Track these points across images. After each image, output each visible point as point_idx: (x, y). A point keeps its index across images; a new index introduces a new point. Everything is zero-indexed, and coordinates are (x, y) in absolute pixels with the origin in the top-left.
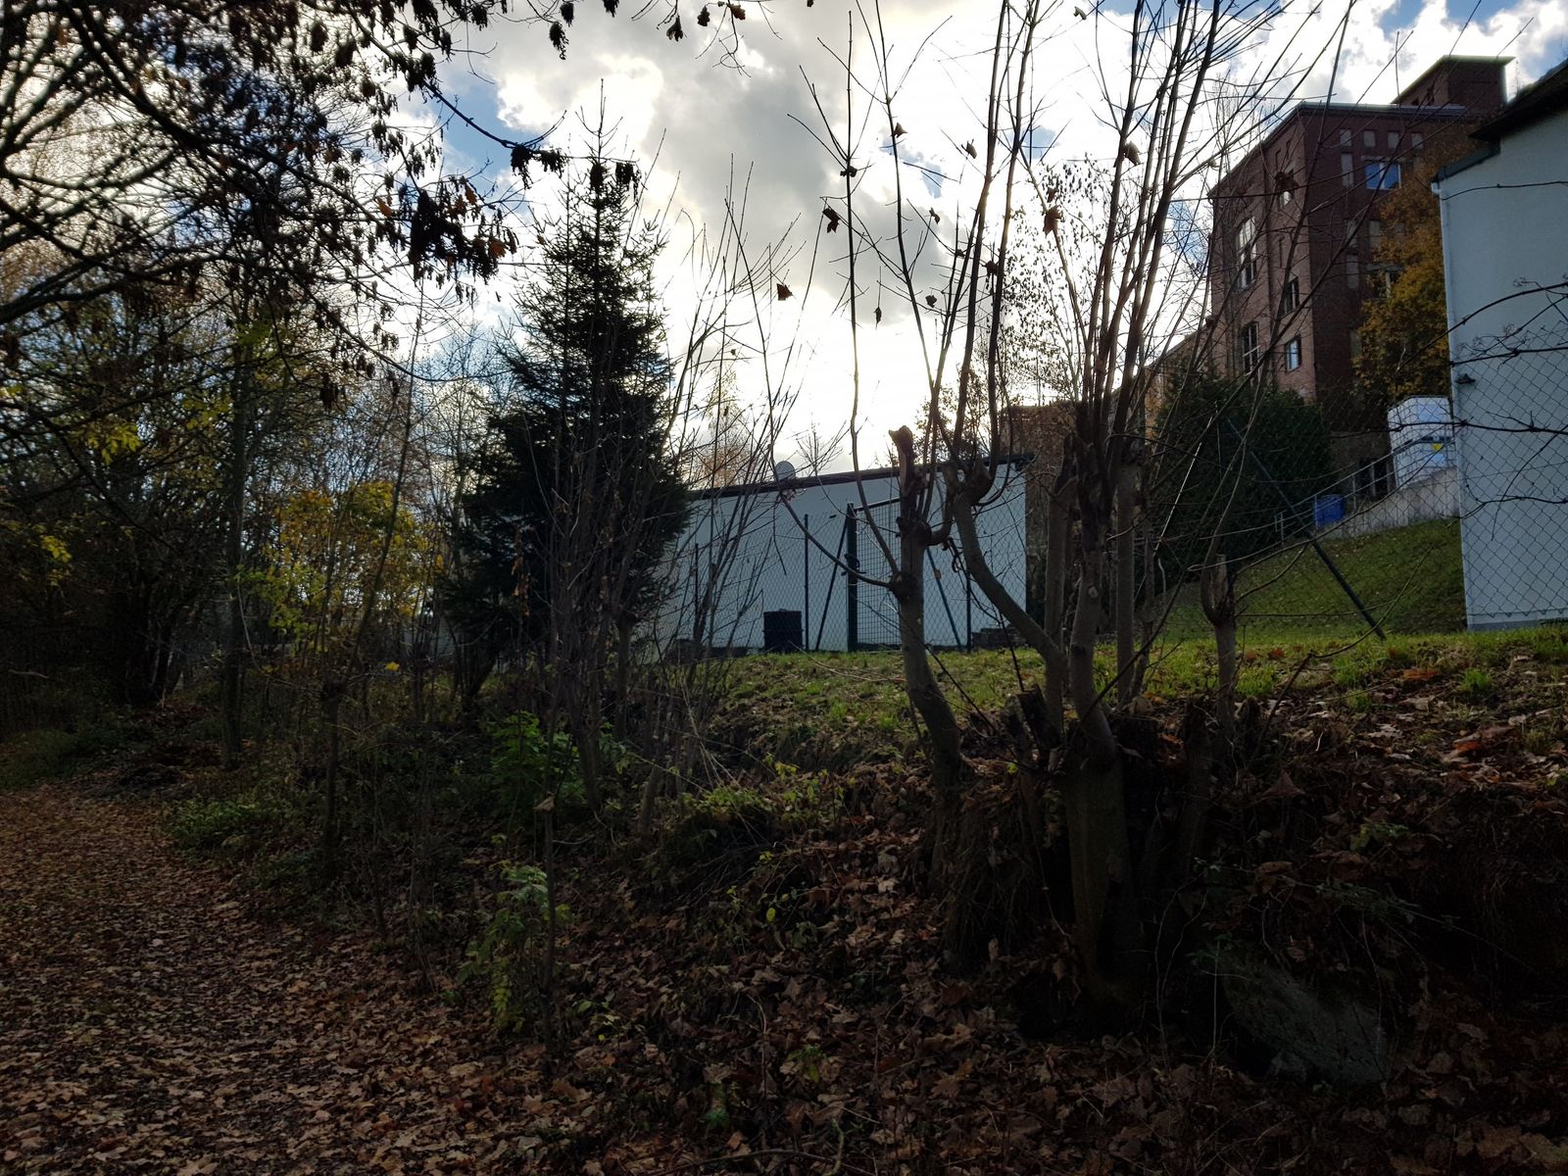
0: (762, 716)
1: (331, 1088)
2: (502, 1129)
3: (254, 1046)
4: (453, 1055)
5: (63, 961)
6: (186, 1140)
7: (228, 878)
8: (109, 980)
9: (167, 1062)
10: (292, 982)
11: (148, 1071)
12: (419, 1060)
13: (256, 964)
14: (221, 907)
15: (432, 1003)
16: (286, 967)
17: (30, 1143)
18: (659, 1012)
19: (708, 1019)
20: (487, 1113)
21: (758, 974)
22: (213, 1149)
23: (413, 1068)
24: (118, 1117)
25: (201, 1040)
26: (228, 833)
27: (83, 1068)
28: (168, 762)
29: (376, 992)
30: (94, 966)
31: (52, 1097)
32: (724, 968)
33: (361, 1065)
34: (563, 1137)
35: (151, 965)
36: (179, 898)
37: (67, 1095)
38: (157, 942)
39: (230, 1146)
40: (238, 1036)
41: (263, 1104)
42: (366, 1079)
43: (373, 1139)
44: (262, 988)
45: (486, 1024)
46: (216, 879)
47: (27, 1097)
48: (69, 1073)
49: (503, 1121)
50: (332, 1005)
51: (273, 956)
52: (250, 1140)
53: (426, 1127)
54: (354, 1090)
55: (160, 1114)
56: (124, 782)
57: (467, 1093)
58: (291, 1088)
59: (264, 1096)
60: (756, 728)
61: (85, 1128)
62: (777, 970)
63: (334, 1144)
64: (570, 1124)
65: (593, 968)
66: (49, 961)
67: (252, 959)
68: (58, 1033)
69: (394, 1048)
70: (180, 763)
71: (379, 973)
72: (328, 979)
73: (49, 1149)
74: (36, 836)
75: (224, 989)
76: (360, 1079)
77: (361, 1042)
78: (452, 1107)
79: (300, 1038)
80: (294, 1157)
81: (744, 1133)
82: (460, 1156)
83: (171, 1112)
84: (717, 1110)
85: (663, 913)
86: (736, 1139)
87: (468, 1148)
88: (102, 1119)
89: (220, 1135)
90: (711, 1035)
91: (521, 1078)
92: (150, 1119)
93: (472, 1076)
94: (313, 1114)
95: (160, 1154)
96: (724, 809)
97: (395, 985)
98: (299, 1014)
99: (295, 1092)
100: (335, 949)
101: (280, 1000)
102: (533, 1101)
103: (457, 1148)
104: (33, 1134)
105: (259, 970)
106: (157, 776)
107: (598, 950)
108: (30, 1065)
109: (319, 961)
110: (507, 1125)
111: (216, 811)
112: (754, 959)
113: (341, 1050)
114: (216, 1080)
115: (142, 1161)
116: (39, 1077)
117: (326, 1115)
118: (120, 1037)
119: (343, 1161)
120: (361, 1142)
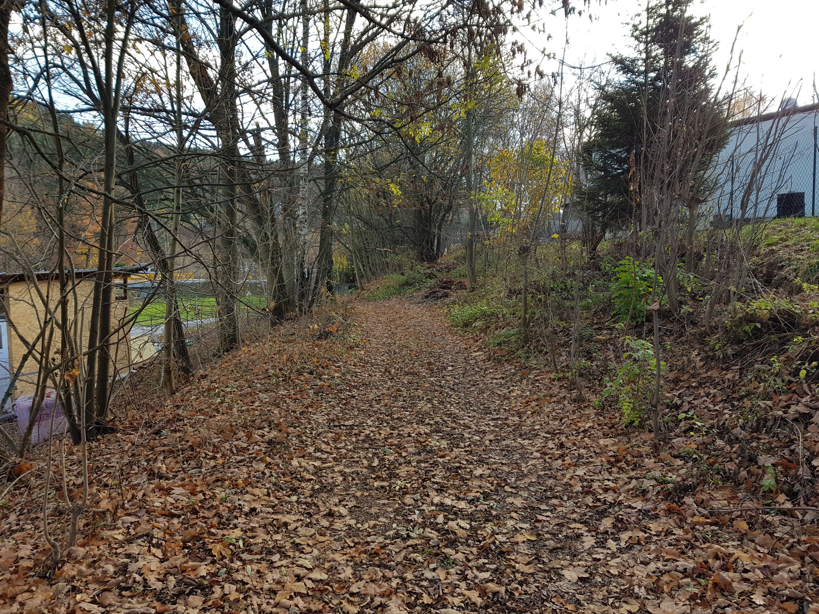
0: (787, 256)
1: (539, 442)
2: (632, 474)
3: (499, 418)
4: (600, 434)
5: (412, 374)
6: (475, 458)
7: (477, 341)
8: (432, 384)
9: (462, 422)
10: (513, 391)
11: (454, 425)
12: (582, 434)
13: (495, 381)
14: (475, 354)
15: (586, 407)
16: (509, 383)
17: (410, 450)
18: (724, 423)
19: (757, 429)
20: (623, 464)
21: (793, 408)
22: (488, 464)
23: (579, 437)
24: (444, 444)
25: (475, 414)
26: (475, 321)
27: (427, 421)
28: (444, 288)
29: (555, 399)
30: (425, 377)
31: (416, 432)
32: (769, 403)
33: (553, 434)
34: (669, 483)
35: (448, 378)
36: (457, 349)
37: (422, 432)
38: (450, 368)
39: (495, 463)
40: (490, 413)
41: (507, 446)
42: (557, 440)
43: (563, 469)
44: (499, 392)
45: (617, 420)
46: (472, 341)
47: (407, 430)
48: (421, 422)
49: (633, 470)
50: (534, 404)
51: (503, 378)
52: (504, 462)
53: (591, 467)
54: (551, 445)
55: (462, 445)
56: (426, 297)
57: (611, 453)
58: (519, 440)
59: (508, 442)
60: (783, 263)
61: (431, 447)
62: (807, 406)
63: (544, 469)
64: (673, 477)
65: (679, 396)
66: (407, 374)
67: (492, 378)
68: (414, 405)
69: (568, 426)
70: (450, 288)
71: (555, 390)
72: (530, 391)
73: (419, 454)
74: (394, 320)
75: (482, 392)
76: (554, 440)
77: (551, 422)
78: (604, 459)
79: (520, 417)
80: (525, 472)
81: (787, 495)
82: (611, 484)
83: (467, 444)
84: (768, 481)
85: (723, 369)
86: (782, 498)
87: (615, 480)
88: (438, 444)
89: (490, 457)
90: (759, 439)
91: (640, 450)
92: (458, 446)
93: (613, 445)
94: (532, 453)
95: (465, 463)
96: (765, 312)
97: (565, 397)
98: (518, 406)
99: (522, 442)
100: (532, 377)
101: (508, 399)
102: (649, 462)
103: (609, 480)
104: (412, 447)
105: (496, 384)
106: (440, 294)
107: (682, 387)
108: (406, 417)
109: (525, 382)
110: (635, 472)
111: (468, 311)
112: (790, 399)
113: (541, 425)
114: (484, 432)
115: (458, 465)
116: (409, 422)
117: (538, 455)
118: (440, 409)
119: (550, 477)
120: (558, 470)
